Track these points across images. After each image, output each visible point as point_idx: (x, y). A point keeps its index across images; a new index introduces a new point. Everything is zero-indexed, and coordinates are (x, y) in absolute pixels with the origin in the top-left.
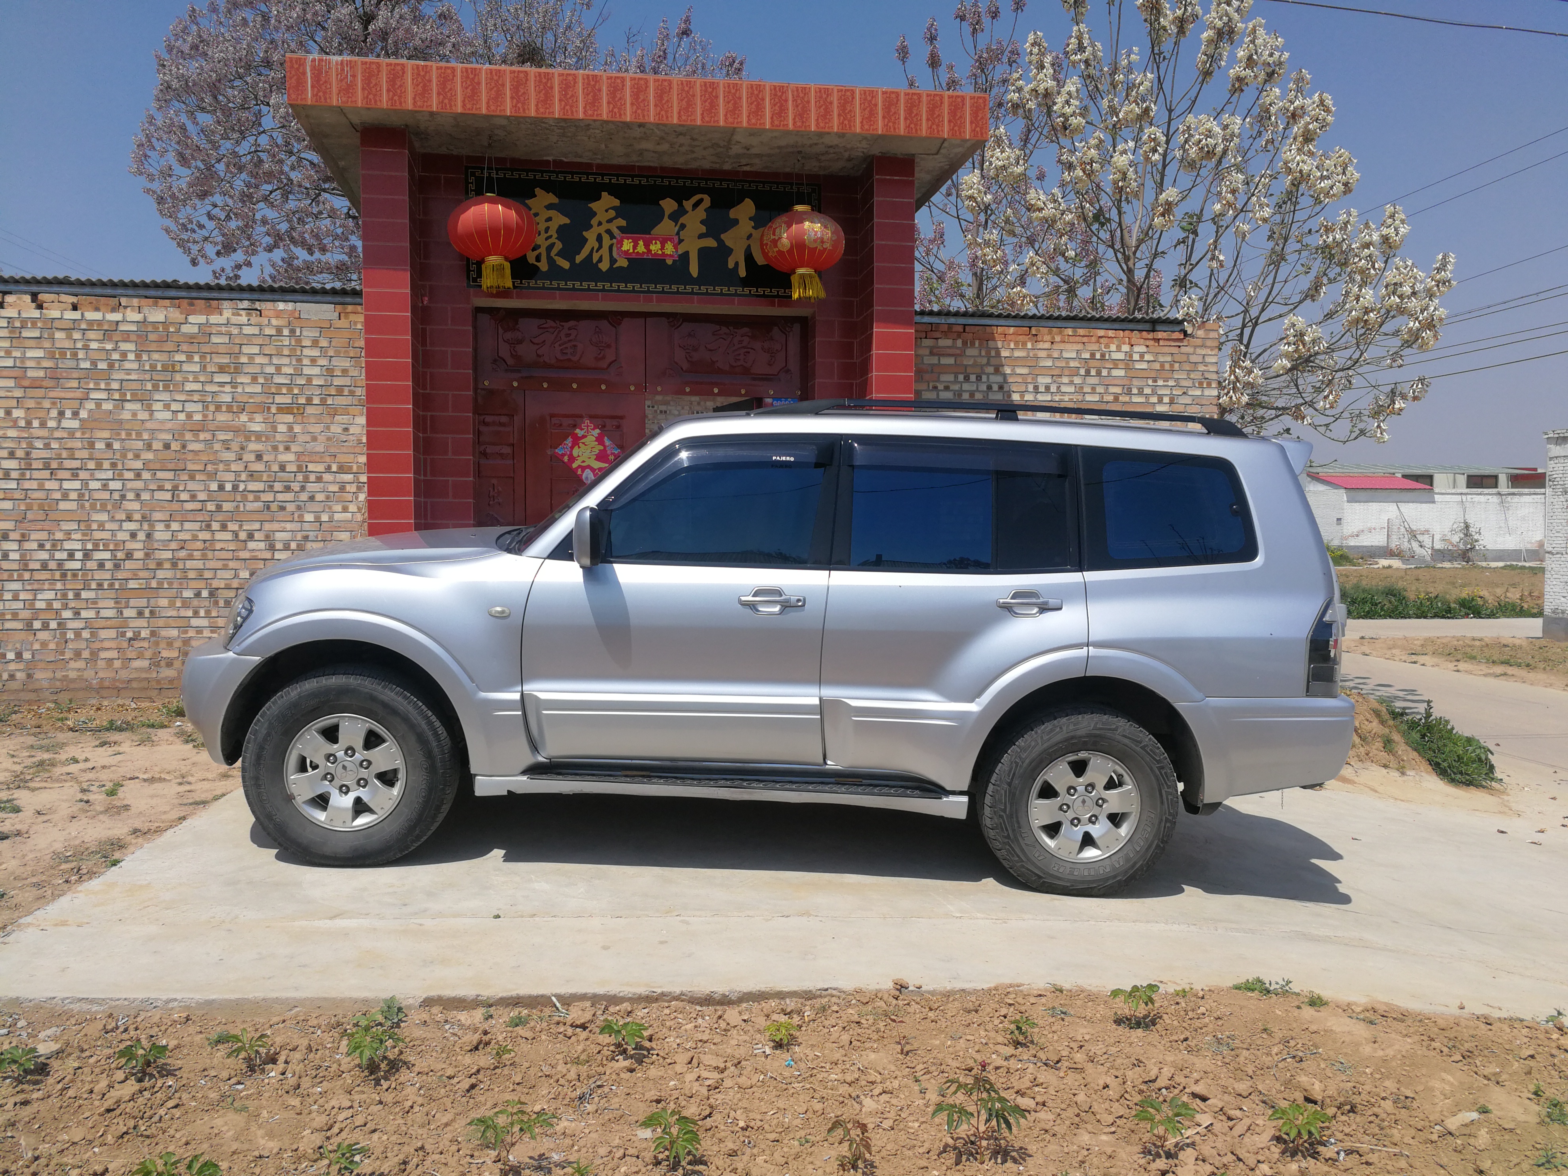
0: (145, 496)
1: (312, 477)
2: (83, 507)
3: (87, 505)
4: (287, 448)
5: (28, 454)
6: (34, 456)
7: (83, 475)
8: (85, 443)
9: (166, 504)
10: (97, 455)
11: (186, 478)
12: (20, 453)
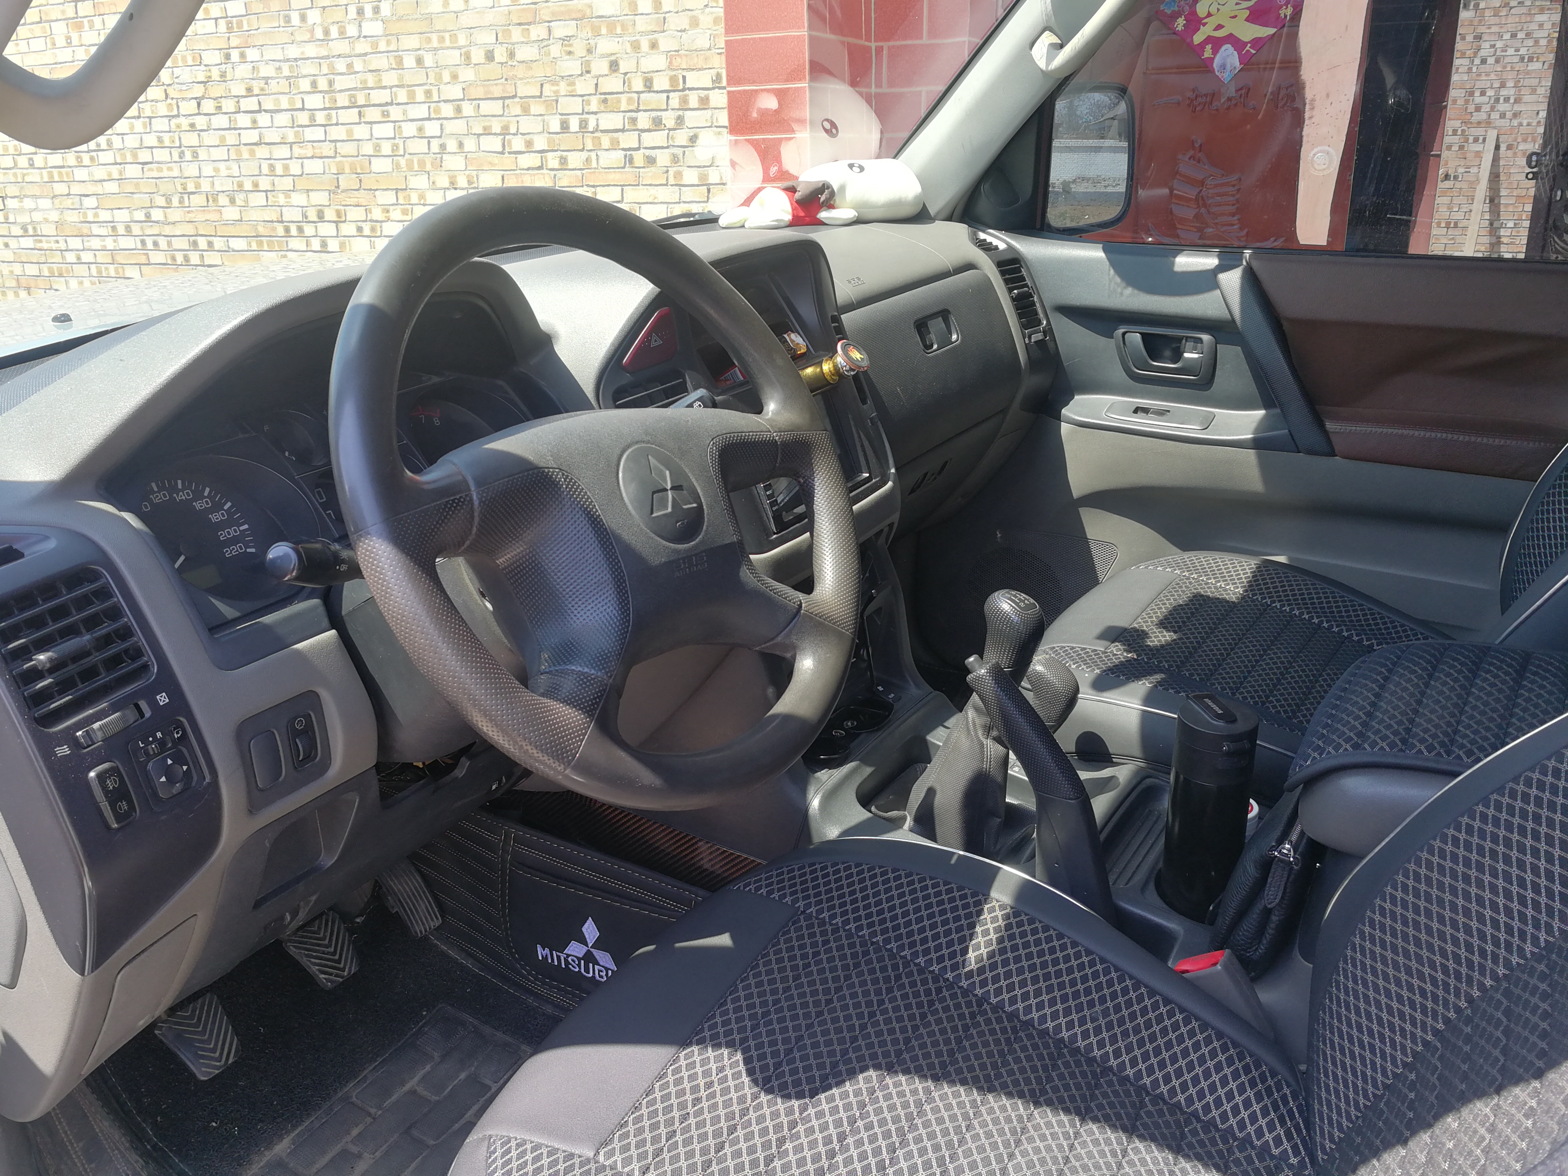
0: (470, 144)
1: (693, 101)
2: (398, 166)
3: (403, 162)
4: (654, 45)
5: (331, 83)
6: (337, 86)
7: (395, 113)
8: (392, 60)
9: (496, 159)
10: (408, 80)
11: (518, 111)
12: (323, 84)
